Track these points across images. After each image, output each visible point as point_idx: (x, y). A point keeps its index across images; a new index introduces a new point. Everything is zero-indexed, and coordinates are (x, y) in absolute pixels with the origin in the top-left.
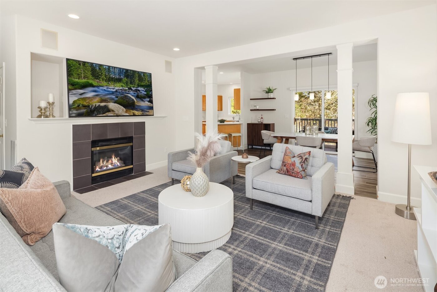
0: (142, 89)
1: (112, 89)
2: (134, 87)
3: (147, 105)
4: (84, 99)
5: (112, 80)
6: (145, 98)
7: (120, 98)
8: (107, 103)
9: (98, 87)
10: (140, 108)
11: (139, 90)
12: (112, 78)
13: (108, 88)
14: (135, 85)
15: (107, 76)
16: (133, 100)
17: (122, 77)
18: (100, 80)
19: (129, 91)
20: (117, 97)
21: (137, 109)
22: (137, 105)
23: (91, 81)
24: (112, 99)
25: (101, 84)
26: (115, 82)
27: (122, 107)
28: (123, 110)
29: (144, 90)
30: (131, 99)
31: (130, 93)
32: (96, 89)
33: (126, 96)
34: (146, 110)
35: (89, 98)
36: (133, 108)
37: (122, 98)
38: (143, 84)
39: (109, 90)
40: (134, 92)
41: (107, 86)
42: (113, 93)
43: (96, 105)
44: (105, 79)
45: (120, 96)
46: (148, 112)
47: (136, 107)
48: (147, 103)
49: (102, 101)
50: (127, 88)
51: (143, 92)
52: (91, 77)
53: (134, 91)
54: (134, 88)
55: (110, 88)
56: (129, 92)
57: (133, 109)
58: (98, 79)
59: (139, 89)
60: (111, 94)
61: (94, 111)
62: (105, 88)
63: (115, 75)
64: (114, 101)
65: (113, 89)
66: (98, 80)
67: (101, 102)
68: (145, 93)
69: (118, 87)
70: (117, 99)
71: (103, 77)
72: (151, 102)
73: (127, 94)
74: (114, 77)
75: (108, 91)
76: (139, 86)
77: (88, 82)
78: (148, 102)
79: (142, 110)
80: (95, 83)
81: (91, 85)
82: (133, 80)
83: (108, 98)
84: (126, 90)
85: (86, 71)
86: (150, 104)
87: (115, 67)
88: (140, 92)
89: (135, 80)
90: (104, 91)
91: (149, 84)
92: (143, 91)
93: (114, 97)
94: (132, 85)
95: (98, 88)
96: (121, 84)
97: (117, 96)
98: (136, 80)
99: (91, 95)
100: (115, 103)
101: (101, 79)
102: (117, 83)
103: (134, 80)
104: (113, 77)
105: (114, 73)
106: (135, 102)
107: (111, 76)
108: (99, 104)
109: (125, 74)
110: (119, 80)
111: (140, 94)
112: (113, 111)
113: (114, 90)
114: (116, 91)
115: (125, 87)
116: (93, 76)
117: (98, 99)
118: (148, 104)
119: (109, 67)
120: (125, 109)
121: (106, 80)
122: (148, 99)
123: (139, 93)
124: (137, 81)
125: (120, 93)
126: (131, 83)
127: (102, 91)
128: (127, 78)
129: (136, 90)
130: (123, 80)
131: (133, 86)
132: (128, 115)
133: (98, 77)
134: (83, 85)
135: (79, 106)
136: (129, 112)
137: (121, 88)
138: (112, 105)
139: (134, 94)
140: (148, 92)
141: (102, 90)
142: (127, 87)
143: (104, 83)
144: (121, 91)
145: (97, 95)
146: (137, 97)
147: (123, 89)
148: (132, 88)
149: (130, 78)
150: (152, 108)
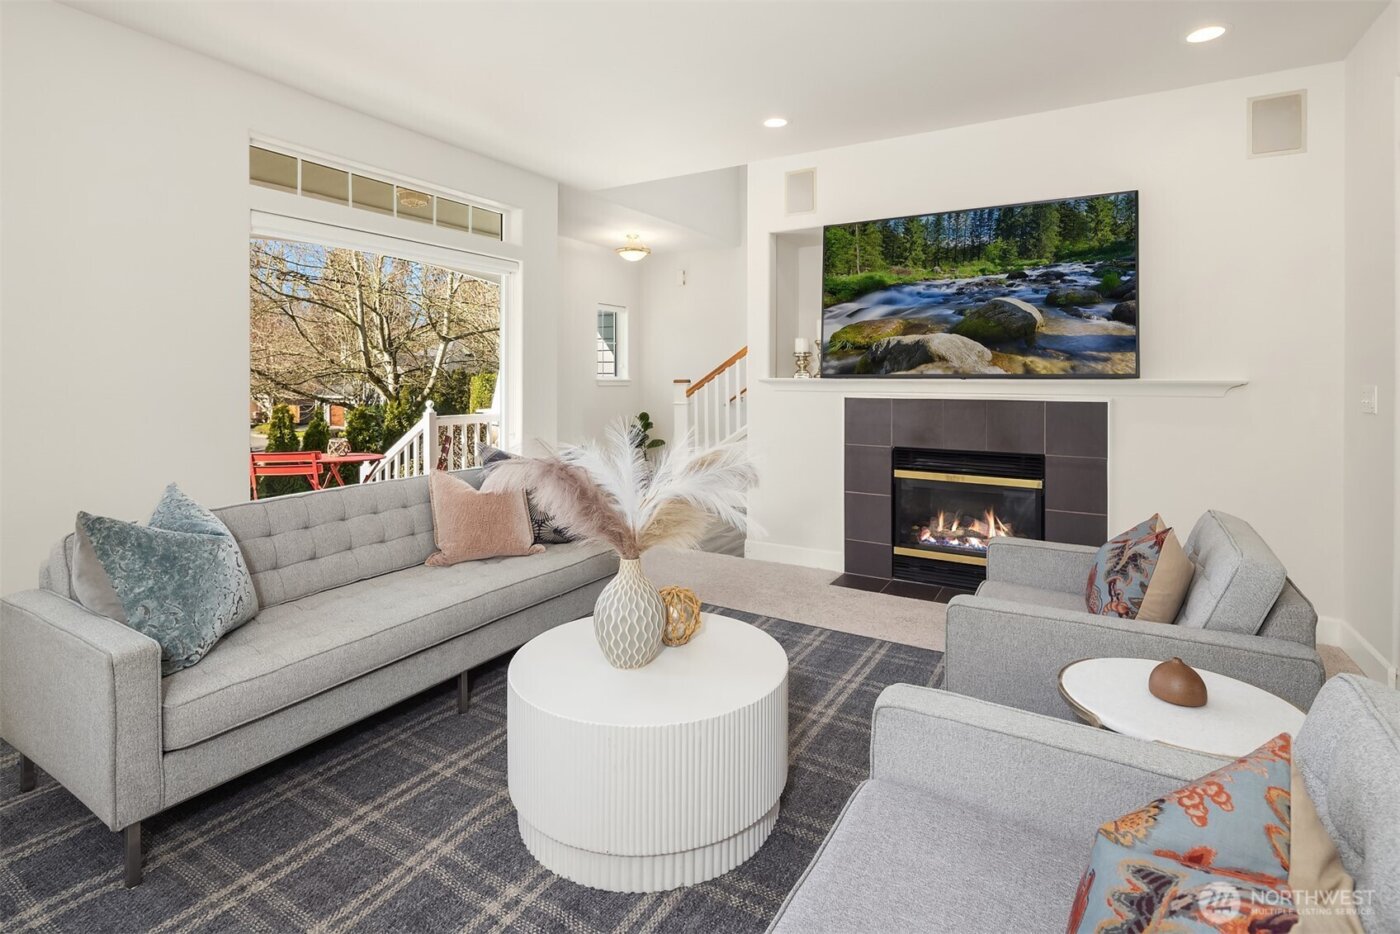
0: (1079, 267)
1: (944, 288)
2: (1035, 266)
3: (1100, 332)
4: (859, 327)
5: (947, 258)
6: (1088, 302)
7: (972, 314)
8: (925, 333)
9: (897, 287)
10: (1057, 346)
11: (1060, 276)
12: (948, 251)
13: (929, 286)
14: (1040, 257)
15: (929, 246)
16: (1028, 316)
17: (985, 239)
18: (906, 266)
19: (1011, 285)
20: (961, 313)
21: (1045, 349)
22: (1045, 336)
23: (878, 275)
24: (944, 320)
25: (907, 278)
26: (955, 260)
27: (979, 347)
28: (981, 356)
29: (1090, 271)
30: (1020, 314)
31: (1015, 292)
32: (892, 294)
33: (996, 305)
34: (1094, 353)
35: (870, 323)
36: (1025, 346)
37: (979, 314)
38: (1082, 246)
39: (935, 291)
40: (1034, 286)
41: (927, 280)
42: (946, 300)
43: (889, 342)
44: (923, 257)
45: (972, 307)
46: (1106, 360)
47: (1042, 343)
48: (1104, 322)
49: (909, 329)
50: (1003, 276)
51: (1083, 280)
52: (880, 261)
53: (1035, 281)
54: (1034, 269)
55: (936, 286)
56: (1013, 289)
57: (1024, 353)
58: (901, 263)
59: (1063, 268)
60: (940, 303)
61: (882, 360)
62: (920, 288)
63: (960, 236)
64: (948, 326)
65: (948, 286)
66: (899, 267)
67: (905, 333)
68: (1094, 282)
69: (967, 276)
70: (962, 317)
71: (918, 253)
72: (1130, 317)
73: (1004, 295)
74: (956, 246)
75: (929, 296)
76: (1059, 258)
77: (872, 278)
78: (1109, 319)
79: (1071, 355)
80: (890, 278)
81: (881, 286)
82: (1032, 241)
83: (927, 319)
84: (998, 283)
85: (869, 248)
86: (1115, 328)
87: (958, 213)
88: (1064, 281)
89: (1044, 237)
90: (917, 298)
91: (1122, 239)
92: (1081, 274)
93: (950, 312)
94: (1029, 258)
95: (900, 292)
96: (978, 265)
97: (962, 307)
98: (1049, 238)
99: (876, 313)
100: (951, 331)
101: (909, 263)
102: (966, 263)
103: (1039, 240)
104: (952, 245)
105: (956, 230)
106: (1034, 321)
107: (944, 244)
108: (900, 338)
109: (998, 225)
110: (974, 252)
111: (1063, 289)
112: (942, 359)
113: (953, 290)
114: (960, 292)
115: (993, 273)
116: (886, 258)
117: (896, 323)
118: (1106, 329)
119: (939, 216)
120: (988, 353)
121: (923, 262)
122: (1110, 308)
123: (1062, 285)
124: (1051, 239)
125: (971, 295)
126: (1024, 253)
127: (909, 299)
128: (1006, 238)
129: (1046, 278)
130: (990, 247)
131: (1035, 261)
132: (1002, 372)
133: (900, 256)
134: (857, 288)
135: (843, 347)
136: (1006, 363)
137: (977, 280)
138: (940, 341)
139: (1036, 291)
140: (1113, 276)
141: (911, 294)
142: (1005, 272)
143: (920, 273)
144: (976, 289)
145: (894, 313)
146: (1051, 302)
147: (987, 281)
148: (1027, 272)
149: (1021, 236)
150: (1131, 344)
